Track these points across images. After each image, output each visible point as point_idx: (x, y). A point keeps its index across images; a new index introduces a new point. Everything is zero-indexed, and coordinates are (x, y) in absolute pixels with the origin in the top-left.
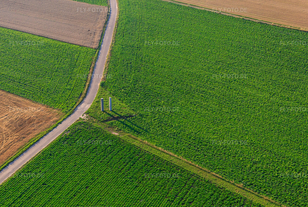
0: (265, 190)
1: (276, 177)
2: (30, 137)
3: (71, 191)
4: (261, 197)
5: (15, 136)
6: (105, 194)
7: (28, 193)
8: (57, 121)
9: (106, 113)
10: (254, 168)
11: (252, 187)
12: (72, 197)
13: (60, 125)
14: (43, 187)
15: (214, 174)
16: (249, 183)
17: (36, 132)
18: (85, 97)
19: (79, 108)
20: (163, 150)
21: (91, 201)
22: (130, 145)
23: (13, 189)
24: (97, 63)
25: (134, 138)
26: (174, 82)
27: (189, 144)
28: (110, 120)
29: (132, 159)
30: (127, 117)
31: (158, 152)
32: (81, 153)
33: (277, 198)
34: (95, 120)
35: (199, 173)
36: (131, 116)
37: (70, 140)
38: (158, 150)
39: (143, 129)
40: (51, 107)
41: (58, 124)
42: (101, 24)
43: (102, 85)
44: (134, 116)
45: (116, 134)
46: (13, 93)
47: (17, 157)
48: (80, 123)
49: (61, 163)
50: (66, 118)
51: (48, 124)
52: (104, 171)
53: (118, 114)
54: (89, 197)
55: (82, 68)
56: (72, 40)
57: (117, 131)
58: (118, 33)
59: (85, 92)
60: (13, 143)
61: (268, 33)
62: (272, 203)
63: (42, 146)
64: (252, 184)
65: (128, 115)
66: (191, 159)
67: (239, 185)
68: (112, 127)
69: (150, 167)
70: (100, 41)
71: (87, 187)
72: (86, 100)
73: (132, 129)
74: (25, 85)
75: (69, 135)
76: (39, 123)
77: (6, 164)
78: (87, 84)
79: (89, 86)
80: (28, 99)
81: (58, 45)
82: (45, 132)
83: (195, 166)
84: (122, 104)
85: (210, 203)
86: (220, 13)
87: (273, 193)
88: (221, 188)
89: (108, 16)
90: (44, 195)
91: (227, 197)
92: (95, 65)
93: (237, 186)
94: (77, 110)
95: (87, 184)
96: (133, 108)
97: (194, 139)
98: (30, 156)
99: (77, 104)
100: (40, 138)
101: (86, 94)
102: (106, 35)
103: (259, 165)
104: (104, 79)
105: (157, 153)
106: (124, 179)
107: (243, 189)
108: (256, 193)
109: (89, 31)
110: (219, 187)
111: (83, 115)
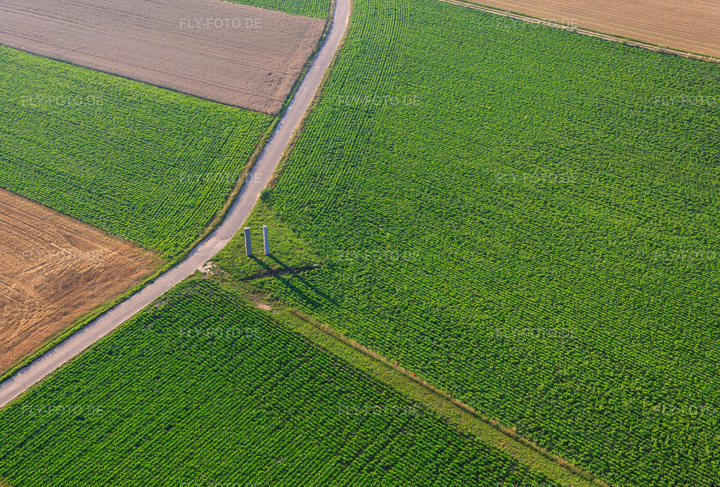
0: (566, 444)
1: (599, 412)
2: (77, 313)
3: (132, 434)
4: (552, 460)
5: (50, 309)
6: (204, 443)
7: (39, 438)
8: (147, 277)
9: (256, 259)
10: (553, 391)
11: (537, 435)
12: (131, 449)
13: (149, 287)
14: (75, 424)
16: (531, 427)
17: (95, 302)
18: (220, 224)
19: (201, 248)
20: (358, 346)
21: (168, 459)
22: (290, 332)
23: (11, 427)
24: (269, 149)
26: (426, 190)
27: (422, 334)
28: (260, 277)
29: (285, 365)
30: (299, 270)
31: (346, 351)
32: (177, 350)
33: (588, 462)
34: (227, 276)
35: (425, 399)
36: (309, 267)
37: (163, 320)
38: (348, 345)
39: (328, 297)
40: (141, 246)
41: (147, 283)
42: (299, 60)
43: (265, 197)
44: (316, 267)
45: (266, 308)
46: (69, 215)
47: (39, 357)
48: (194, 282)
49: (129, 371)
50: (166, 272)
51: (124, 283)
52: (217, 391)
53: (281, 263)
54: (168, 449)
55: (231, 158)
56: (226, 96)
57: (269, 300)
58: (334, 80)
59: (222, 212)
60: (40, 326)
61: (673, 75)
62: (575, 473)
63: (98, 333)
64: (540, 429)
65: (303, 265)
66: (416, 368)
67: (508, 431)
68: (260, 292)
69: (320, 384)
70: (288, 97)
71: (168, 428)
72: (221, 231)
73: (304, 297)
74: (99, 196)
75: (163, 309)
76: (106, 280)
77: (12, 371)
78: (233, 194)
79: (236, 199)
80: (98, 227)
81: (193, 108)
82: (113, 302)
83: (421, 385)
84: (296, 240)
85: (430, 470)
86: (575, 32)
87: (581, 450)
88: (465, 436)
89: (322, 41)
90: (72, 442)
91: (474, 458)
92: (262, 151)
93: (504, 433)
94: (195, 254)
95: (172, 419)
96: (317, 250)
97: (435, 323)
98: (68, 354)
99: (199, 240)
100: (99, 316)
101: (224, 218)
102: (305, 83)
103: (568, 384)
104: (272, 183)
105: (344, 353)
106: (254, 411)
107: (517, 439)
108: (543, 450)
109: (270, 74)
110: (462, 434)
111: (205, 265)
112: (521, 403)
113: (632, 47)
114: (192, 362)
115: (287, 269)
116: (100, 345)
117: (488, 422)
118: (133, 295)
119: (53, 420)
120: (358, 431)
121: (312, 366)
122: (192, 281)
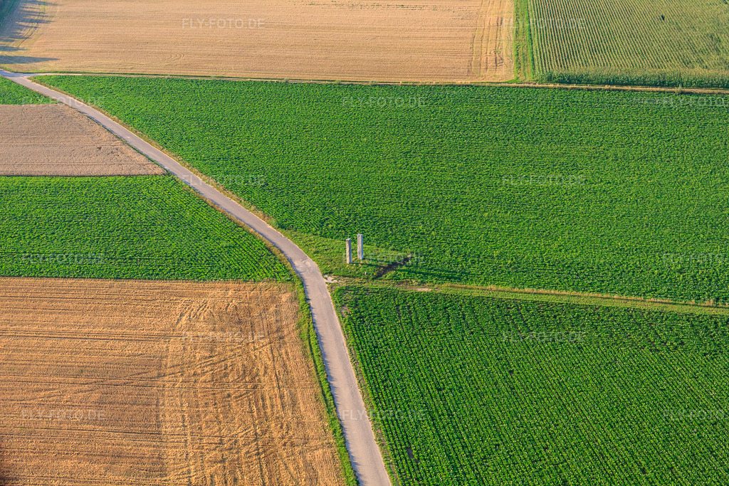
2: (290, 333)
12: (513, 392)
14: (443, 393)
15: (652, 300)
17: (289, 324)
18: (281, 251)
19: (298, 269)
22: (473, 298)
25: (465, 288)
28: (385, 273)
31: (531, 296)
34: (356, 280)
35: (630, 305)
40: (246, 281)
41: (305, 301)
45: (427, 290)
46: (131, 279)
47: (325, 367)
48: (341, 290)
50: (305, 290)
51: (285, 306)
60: (278, 350)
63: (337, 340)
66: (592, 292)
68: (403, 282)
70: (151, 160)
72: (290, 255)
73: (440, 276)
75: (356, 312)
76: (266, 309)
80: (177, 279)
86: (287, 82)
88: (689, 315)
93: (705, 306)
94: (304, 274)
95: (502, 367)
99: (288, 264)
100: (314, 330)
101: (276, 246)
102: (141, 149)
104: (266, 217)
109: (99, 148)
110: (685, 314)
111: (326, 279)
112: (685, 289)
114: (445, 334)
116: (357, 345)
117: (687, 305)
118: (311, 310)
119: (422, 396)
120: (627, 333)
121: (528, 311)
122: (339, 290)
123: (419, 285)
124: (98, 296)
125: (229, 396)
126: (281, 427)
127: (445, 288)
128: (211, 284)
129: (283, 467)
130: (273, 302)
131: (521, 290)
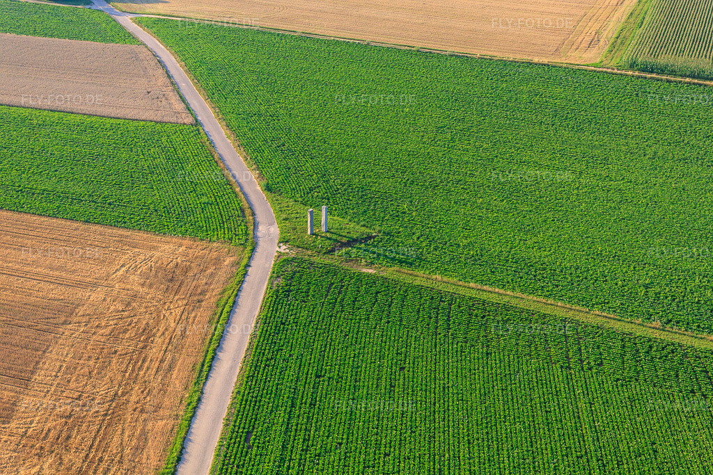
2: (211, 298)
3: (378, 379)
5: (179, 300)
6: (444, 375)
7: (303, 397)
8: (239, 263)
9: (322, 237)
12: (390, 390)
13: (250, 269)
14: (320, 381)
15: (597, 313)
16: (664, 320)
17: (216, 288)
18: (253, 213)
19: (259, 234)
20: (479, 287)
22: (411, 286)
23: (267, 394)
24: (221, 151)
25: (410, 275)
27: (515, 272)
28: (339, 249)
29: (438, 309)
30: (365, 240)
32: (337, 312)
34: (309, 253)
35: (571, 315)
36: (370, 237)
37: (297, 292)
38: (469, 288)
41: (245, 267)
43: (268, 188)
44: (375, 236)
45: (370, 271)
46: (99, 223)
47: (222, 337)
48: (283, 263)
49: (315, 334)
50: (251, 256)
51: (223, 270)
52: (407, 336)
53: (345, 236)
54: (421, 384)
56: (129, 114)
59: (245, 204)
60: (189, 314)
63: (251, 311)
65: (365, 236)
67: (651, 325)
68: (352, 260)
69: (482, 318)
70: (189, 110)
71: (402, 369)
72: (260, 219)
75: (287, 285)
76: (203, 270)
77: (210, 352)
79: (244, 193)
81: (108, 125)
82: (234, 286)
83: (557, 306)
85: (631, 360)
88: (627, 334)
89: (162, 63)
91: (651, 347)
92: (220, 155)
94: (261, 239)
95: (396, 363)
96: (362, 223)
99: (251, 228)
100: (235, 297)
101: (251, 208)
104: (261, 176)
105: (473, 294)
106: (455, 345)
107: (663, 330)
108: (689, 333)
109: (149, 93)
110: (624, 334)
111: (280, 247)
112: (640, 306)
113: (426, 53)
114: (360, 319)
115: (355, 241)
116: (266, 319)
117: (632, 323)
118: (244, 277)
119: (297, 381)
120: (549, 345)
121: (459, 307)
122: (285, 260)
123: (367, 265)
124: (59, 237)
125: (116, 352)
126: (142, 392)
127: (390, 272)
128: (168, 239)
129: (119, 432)
130: (214, 264)
131: (466, 284)
